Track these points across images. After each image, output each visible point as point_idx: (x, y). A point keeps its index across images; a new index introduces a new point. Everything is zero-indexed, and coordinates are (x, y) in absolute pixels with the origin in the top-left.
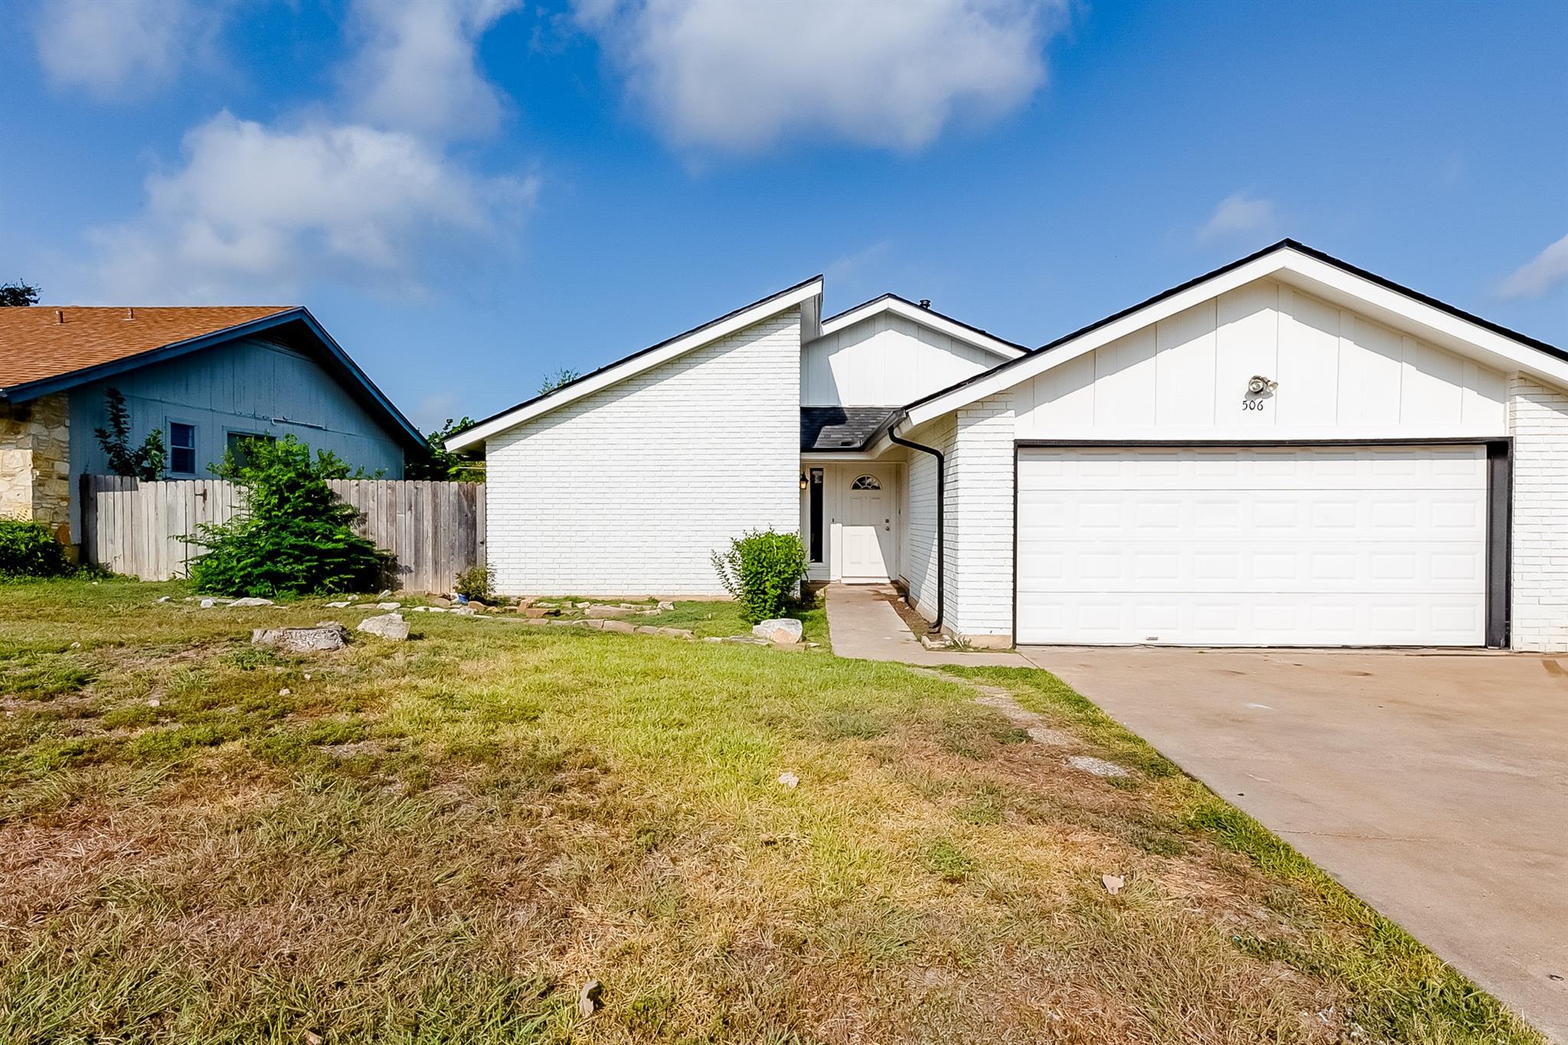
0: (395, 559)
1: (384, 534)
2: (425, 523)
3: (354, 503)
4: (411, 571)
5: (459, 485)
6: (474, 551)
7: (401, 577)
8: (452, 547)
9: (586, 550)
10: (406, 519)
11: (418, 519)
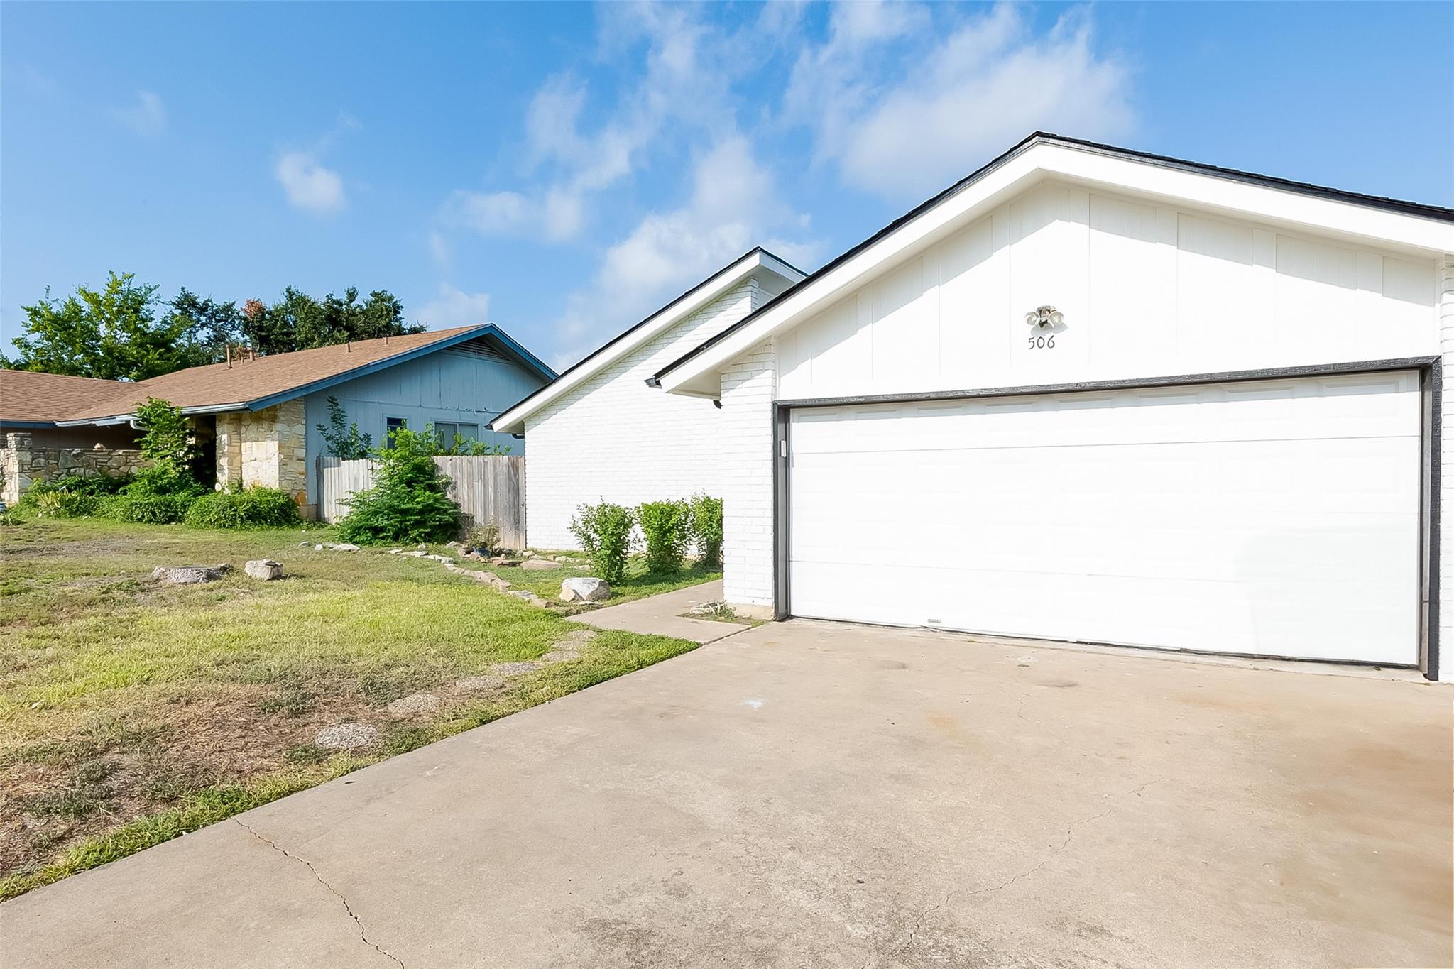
0: (473, 518)
1: (466, 498)
2: (490, 489)
3: (449, 474)
5: (509, 458)
8: (505, 508)
10: (479, 486)
11: (485, 486)
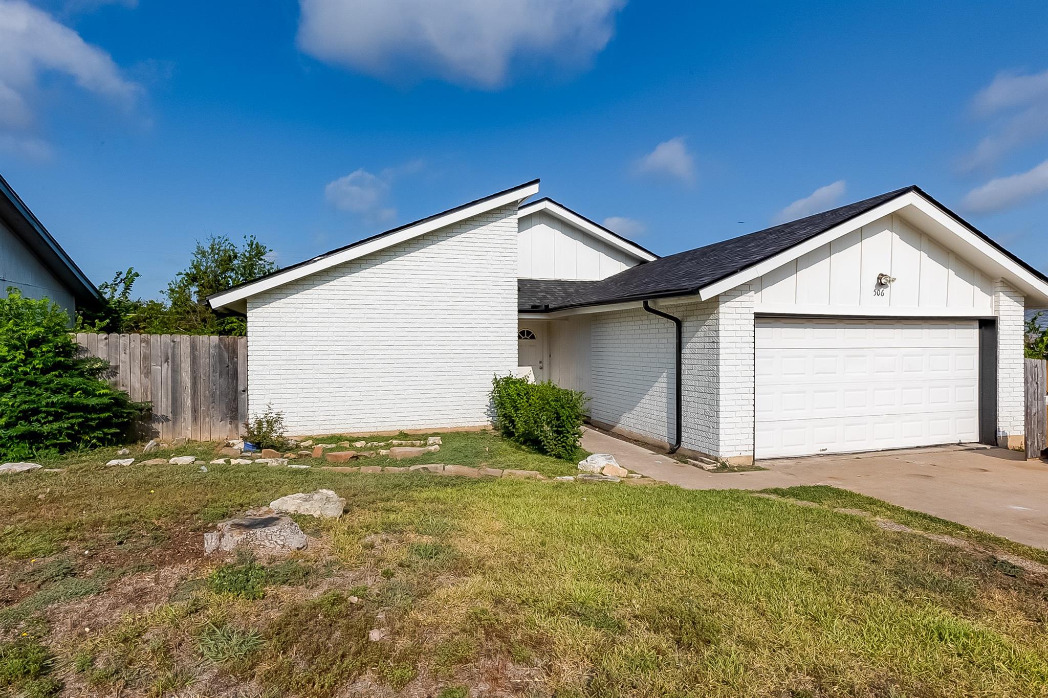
0: (151, 409)
1: (137, 385)
2: (183, 374)
3: (102, 355)
4: (167, 420)
5: (220, 339)
6: (236, 399)
7: (158, 426)
8: (213, 395)
9: (343, 394)
10: (162, 371)
11: (175, 371)
